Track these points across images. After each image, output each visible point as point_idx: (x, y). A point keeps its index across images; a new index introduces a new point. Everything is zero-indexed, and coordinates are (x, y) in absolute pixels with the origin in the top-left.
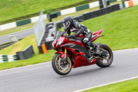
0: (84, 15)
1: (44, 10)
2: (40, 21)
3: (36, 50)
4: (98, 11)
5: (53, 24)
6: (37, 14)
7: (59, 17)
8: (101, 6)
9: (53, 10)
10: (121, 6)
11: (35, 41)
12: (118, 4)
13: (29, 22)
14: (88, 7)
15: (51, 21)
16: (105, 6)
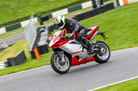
0: (77, 16)
1: (34, 13)
2: (30, 25)
3: (28, 55)
4: (92, 11)
5: (44, 27)
6: (27, 18)
7: (50, 19)
8: (95, 6)
9: (44, 13)
10: (115, 5)
11: (27, 46)
12: (112, 3)
13: (20, 26)
14: (80, 8)
15: (42, 24)
16: (98, 6)
